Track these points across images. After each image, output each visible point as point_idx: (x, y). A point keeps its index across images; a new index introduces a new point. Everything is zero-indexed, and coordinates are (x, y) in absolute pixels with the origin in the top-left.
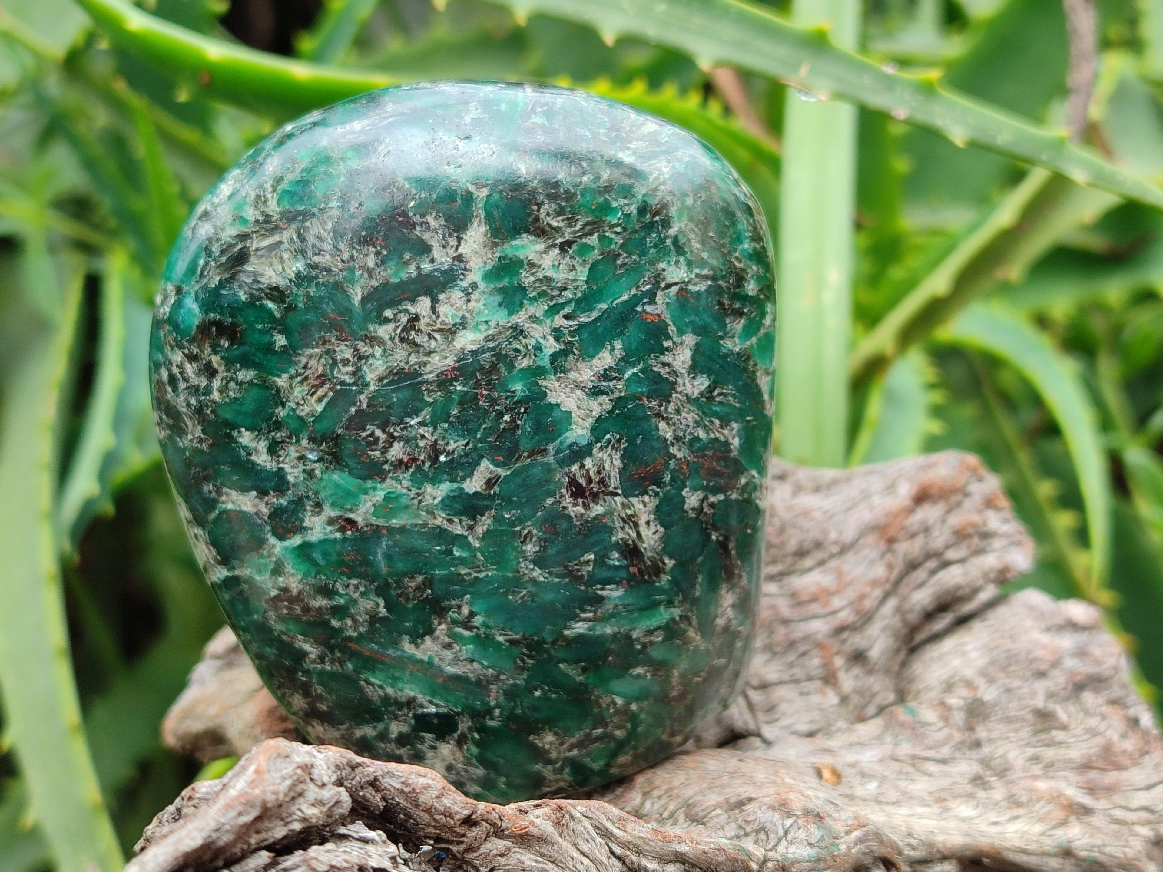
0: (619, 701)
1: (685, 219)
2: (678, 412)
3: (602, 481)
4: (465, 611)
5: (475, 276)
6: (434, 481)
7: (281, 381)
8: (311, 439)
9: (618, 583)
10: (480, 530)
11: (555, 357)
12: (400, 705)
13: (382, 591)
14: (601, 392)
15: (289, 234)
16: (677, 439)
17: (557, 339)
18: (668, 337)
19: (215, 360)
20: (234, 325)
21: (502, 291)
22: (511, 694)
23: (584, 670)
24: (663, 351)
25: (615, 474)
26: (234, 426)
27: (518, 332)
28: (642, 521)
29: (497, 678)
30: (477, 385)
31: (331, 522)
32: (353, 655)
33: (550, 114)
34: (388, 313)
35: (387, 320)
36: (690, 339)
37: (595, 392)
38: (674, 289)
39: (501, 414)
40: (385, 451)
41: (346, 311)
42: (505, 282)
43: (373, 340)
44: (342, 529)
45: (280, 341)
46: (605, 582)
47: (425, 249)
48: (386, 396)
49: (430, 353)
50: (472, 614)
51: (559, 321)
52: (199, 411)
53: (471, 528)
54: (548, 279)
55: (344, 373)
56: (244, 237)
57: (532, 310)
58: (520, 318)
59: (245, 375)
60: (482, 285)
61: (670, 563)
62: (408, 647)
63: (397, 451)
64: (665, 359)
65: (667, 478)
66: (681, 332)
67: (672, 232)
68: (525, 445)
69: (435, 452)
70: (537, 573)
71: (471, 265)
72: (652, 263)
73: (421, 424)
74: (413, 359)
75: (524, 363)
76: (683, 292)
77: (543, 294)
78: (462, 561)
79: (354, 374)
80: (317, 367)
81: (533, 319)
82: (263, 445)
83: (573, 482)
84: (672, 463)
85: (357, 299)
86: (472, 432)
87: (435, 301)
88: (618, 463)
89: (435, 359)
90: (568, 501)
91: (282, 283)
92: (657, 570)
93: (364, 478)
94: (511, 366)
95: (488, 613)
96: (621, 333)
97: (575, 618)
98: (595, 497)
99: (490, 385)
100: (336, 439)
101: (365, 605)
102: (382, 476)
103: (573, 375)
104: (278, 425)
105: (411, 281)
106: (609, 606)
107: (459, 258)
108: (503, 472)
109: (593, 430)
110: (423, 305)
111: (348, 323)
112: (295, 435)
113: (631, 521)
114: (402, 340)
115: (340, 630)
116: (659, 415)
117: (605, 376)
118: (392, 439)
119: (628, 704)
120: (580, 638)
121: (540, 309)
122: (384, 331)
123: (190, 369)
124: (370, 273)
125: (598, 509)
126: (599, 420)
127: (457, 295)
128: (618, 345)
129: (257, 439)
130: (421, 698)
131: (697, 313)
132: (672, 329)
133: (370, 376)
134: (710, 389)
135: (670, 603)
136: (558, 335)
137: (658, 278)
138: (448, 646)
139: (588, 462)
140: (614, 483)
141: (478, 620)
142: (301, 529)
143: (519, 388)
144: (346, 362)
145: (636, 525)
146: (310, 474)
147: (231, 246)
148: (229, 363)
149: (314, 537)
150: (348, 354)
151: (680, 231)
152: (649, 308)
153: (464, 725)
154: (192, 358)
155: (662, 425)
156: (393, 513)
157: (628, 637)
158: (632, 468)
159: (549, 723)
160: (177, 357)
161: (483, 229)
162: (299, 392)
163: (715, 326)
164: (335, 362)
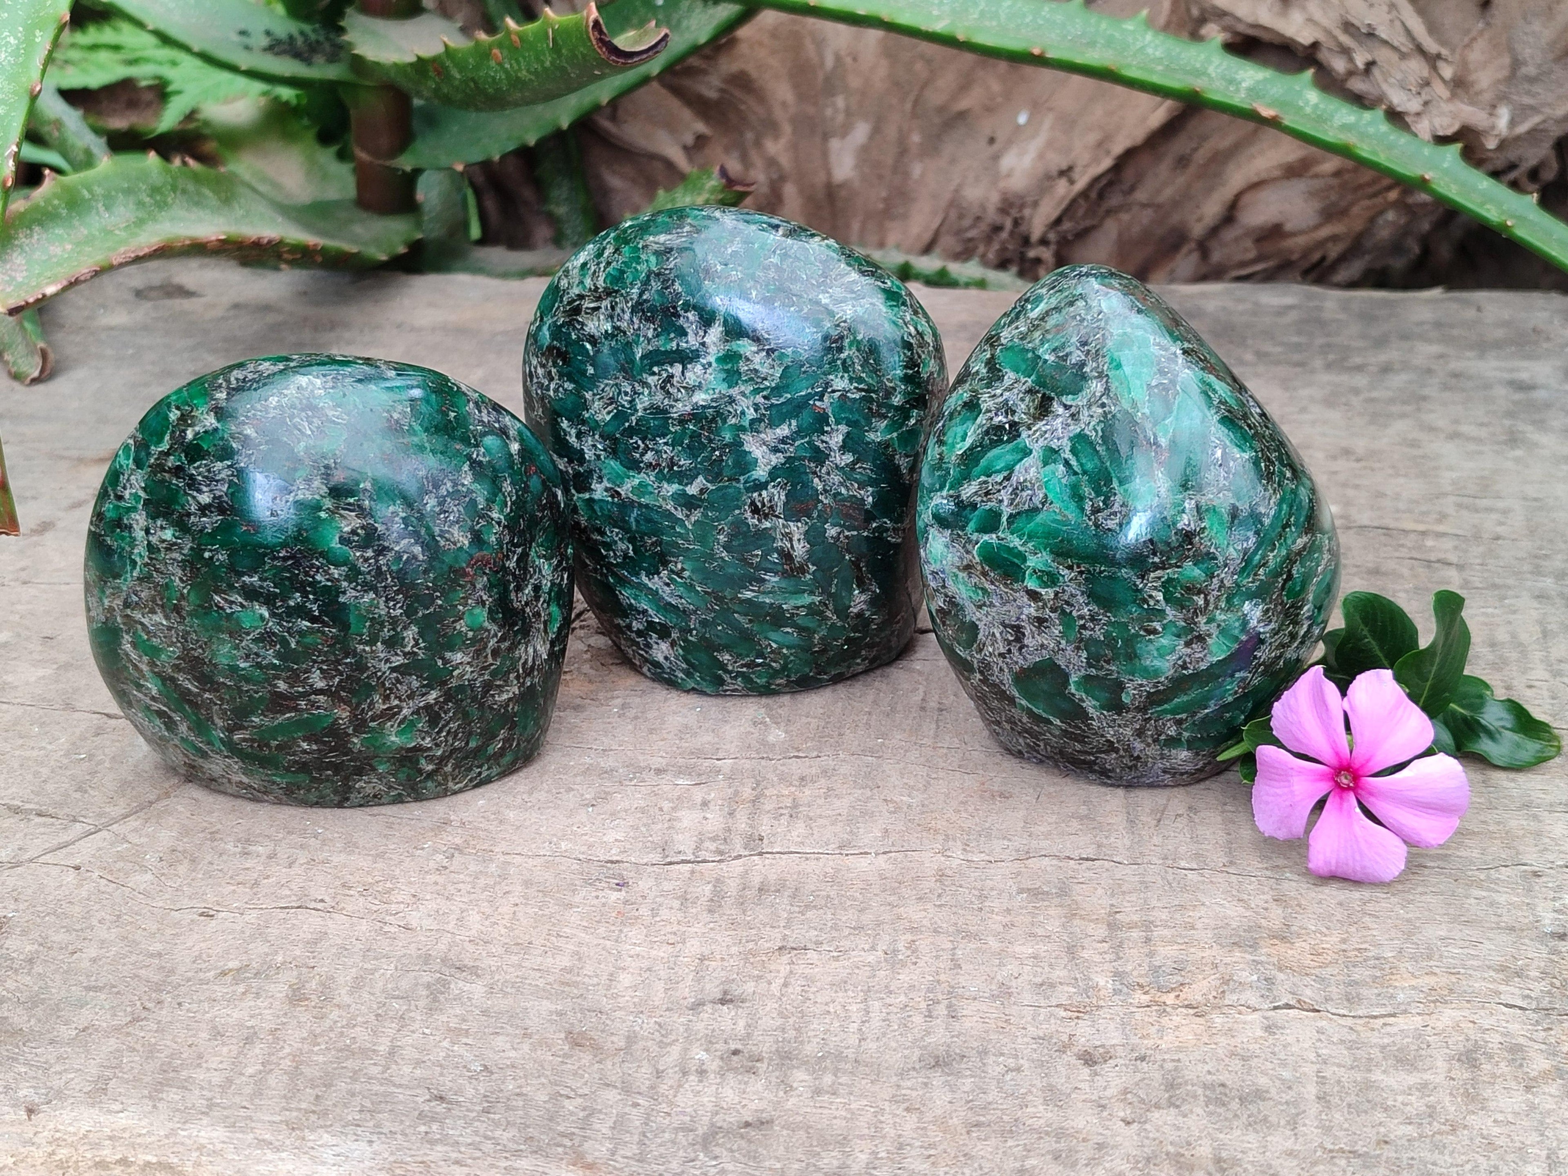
0: (774, 645)
1: (854, 349)
2: (828, 474)
3: (771, 507)
4: (679, 566)
5: (712, 359)
6: (669, 482)
7: (588, 395)
8: (601, 436)
9: (776, 573)
10: (693, 519)
11: (752, 422)
12: (639, 612)
13: (632, 540)
14: (779, 451)
15: (606, 303)
16: (825, 491)
17: (756, 410)
18: (828, 425)
19: (554, 370)
20: (566, 352)
21: (727, 371)
22: (704, 623)
23: (750, 621)
24: (823, 433)
25: (780, 504)
26: (560, 415)
27: (732, 401)
28: (795, 538)
29: (695, 612)
30: (702, 428)
31: (607, 490)
32: (614, 575)
33: (785, 256)
34: (656, 369)
35: (654, 374)
36: (843, 428)
37: (775, 450)
38: (838, 394)
39: (714, 450)
40: (642, 455)
41: (632, 361)
42: (729, 366)
43: (645, 384)
44: (612, 496)
45: (591, 370)
46: (767, 571)
47: (683, 333)
48: (648, 421)
49: (676, 400)
50: (683, 569)
51: (759, 399)
52: (542, 398)
53: (688, 516)
54: (756, 371)
55: (624, 400)
56: (581, 297)
57: (743, 388)
58: (734, 392)
59: (569, 386)
60: (714, 365)
61: (813, 568)
62: (645, 580)
63: (649, 457)
64: (824, 438)
65: (815, 515)
66: (838, 423)
67: (842, 356)
68: (727, 472)
69: (672, 463)
70: (724, 554)
71: (710, 350)
72: (826, 374)
73: (666, 444)
74: (666, 402)
75: (732, 421)
76: (843, 397)
77: (751, 379)
78: (680, 535)
79: (630, 402)
80: (610, 392)
81: (743, 394)
82: (573, 432)
83: (753, 503)
84: (820, 506)
85: (638, 356)
86: (695, 457)
87: (684, 368)
88: (783, 498)
89: (680, 405)
90: (748, 514)
91: (597, 334)
92: (802, 570)
93: (629, 468)
94: (724, 421)
95: (692, 571)
96: (797, 416)
97: (746, 588)
98: (766, 516)
99: (710, 430)
100: (615, 441)
101: (622, 546)
102: (639, 470)
103: (763, 436)
104: (584, 422)
105: (672, 352)
106: (769, 586)
107: (703, 344)
108: (711, 487)
109: (770, 473)
110: (677, 369)
111: (632, 369)
112: (593, 429)
113: (788, 536)
114: (662, 388)
115: (606, 556)
116: (815, 473)
117: (783, 441)
118: (647, 449)
119: (780, 648)
120: (749, 601)
121: (748, 389)
122: (652, 380)
123: (540, 371)
124: (649, 340)
125: (767, 524)
126: (774, 468)
127: (698, 368)
128: (794, 423)
129: (570, 426)
130: (650, 612)
131: (851, 412)
132: (832, 419)
133: (639, 406)
134: (854, 463)
135: (812, 593)
136: (757, 408)
137: (827, 384)
138: (668, 585)
139: (764, 493)
140: (779, 510)
141: (686, 574)
142: (590, 490)
143: (728, 437)
144: (626, 394)
145: (791, 540)
146: (598, 457)
147: (574, 301)
148: (561, 375)
149: (597, 496)
150: (629, 390)
151: (849, 356)
152: (818, 403)
153: (675, 635)
154: (543, 366)
155: (816, 480)
156: (643, 494)
157: (780, 607)
158: (792, 503)
159: (727, 648)
160: (535, 362)
161: (721, 329)
162: (597, 405)
163: (863, 422)
164: (619, 393)
